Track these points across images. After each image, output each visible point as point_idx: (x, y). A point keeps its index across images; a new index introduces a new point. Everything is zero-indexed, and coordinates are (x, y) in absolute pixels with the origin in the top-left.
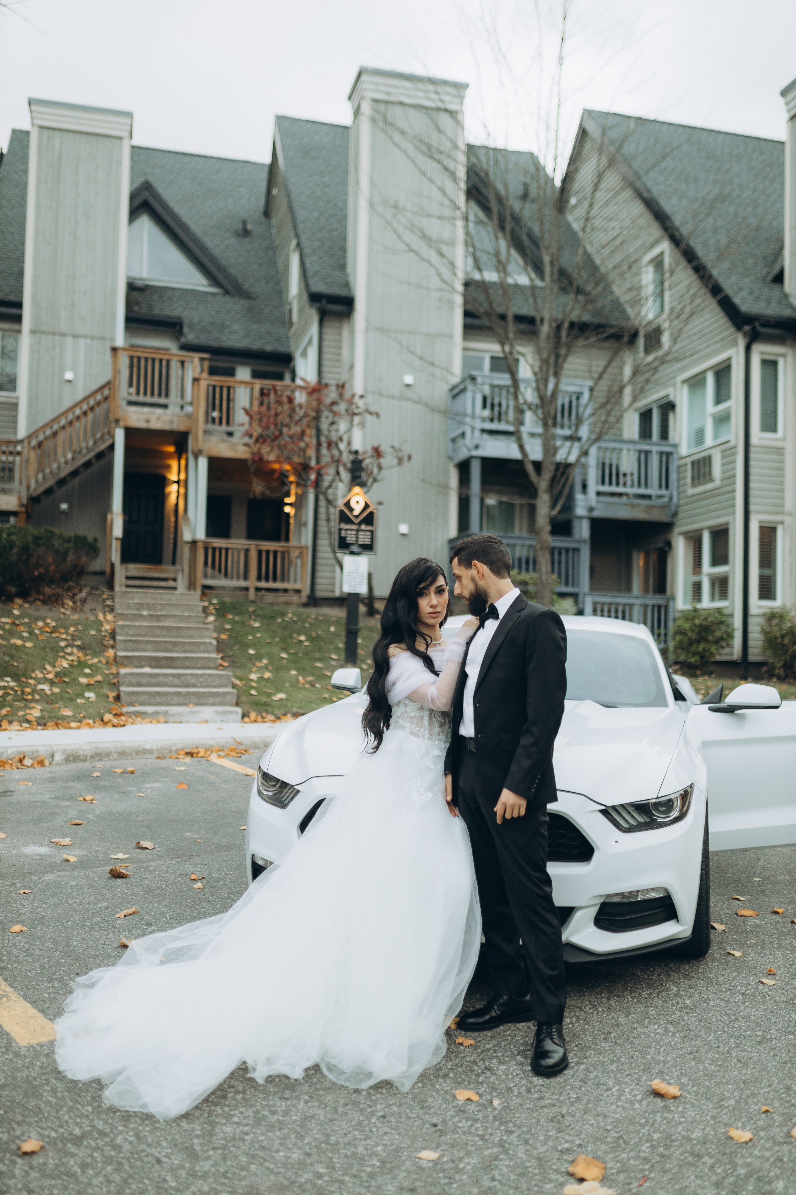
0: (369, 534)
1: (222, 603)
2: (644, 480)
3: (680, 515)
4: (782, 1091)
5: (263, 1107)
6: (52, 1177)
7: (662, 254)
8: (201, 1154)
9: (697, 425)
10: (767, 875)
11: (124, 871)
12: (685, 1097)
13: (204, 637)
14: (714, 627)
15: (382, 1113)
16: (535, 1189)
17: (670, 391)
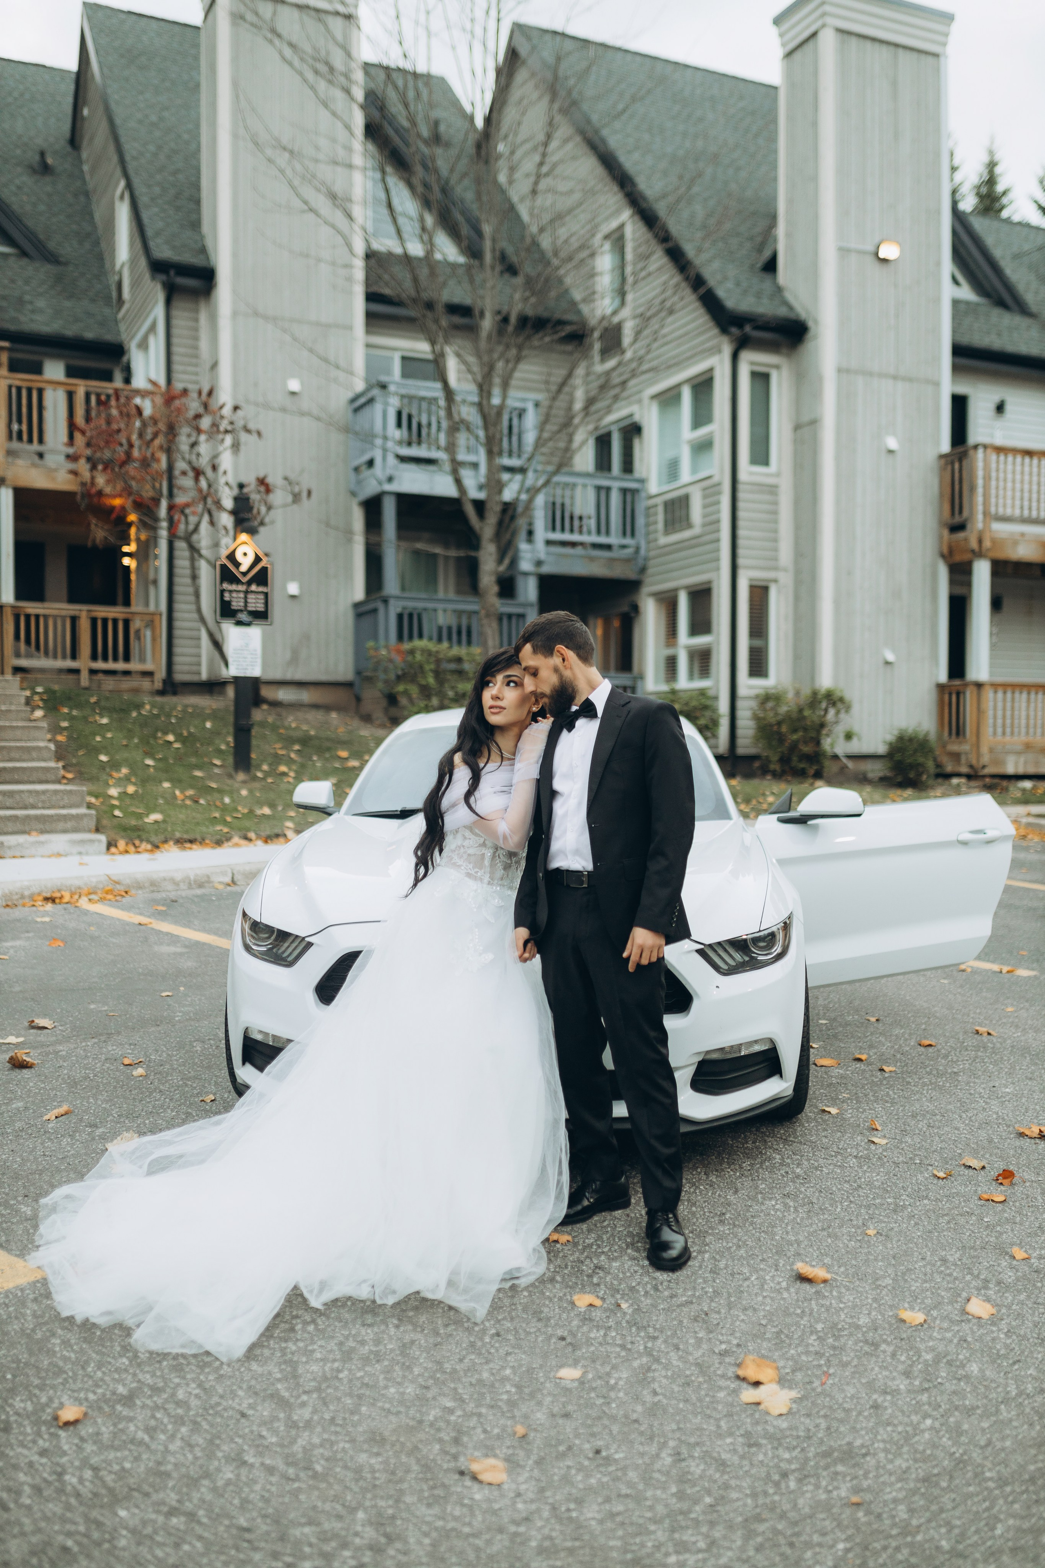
0: (262, 597)
1: (48, 691)
2: (603, 526)
3: (650, 571)
4: (939, 1263)
5: (347, 1338)
6: (112, 1447)
7: (622, 227)
8: (292, 1400)
9: (670, 454)
10: (833, 1015)
11: (28, 1059)
12: (836, 1280)
13: (35, 739)
14: (698, 714)
15: (493, 1331)
16: (708, 1399)
17: (634, 409)
